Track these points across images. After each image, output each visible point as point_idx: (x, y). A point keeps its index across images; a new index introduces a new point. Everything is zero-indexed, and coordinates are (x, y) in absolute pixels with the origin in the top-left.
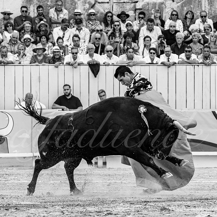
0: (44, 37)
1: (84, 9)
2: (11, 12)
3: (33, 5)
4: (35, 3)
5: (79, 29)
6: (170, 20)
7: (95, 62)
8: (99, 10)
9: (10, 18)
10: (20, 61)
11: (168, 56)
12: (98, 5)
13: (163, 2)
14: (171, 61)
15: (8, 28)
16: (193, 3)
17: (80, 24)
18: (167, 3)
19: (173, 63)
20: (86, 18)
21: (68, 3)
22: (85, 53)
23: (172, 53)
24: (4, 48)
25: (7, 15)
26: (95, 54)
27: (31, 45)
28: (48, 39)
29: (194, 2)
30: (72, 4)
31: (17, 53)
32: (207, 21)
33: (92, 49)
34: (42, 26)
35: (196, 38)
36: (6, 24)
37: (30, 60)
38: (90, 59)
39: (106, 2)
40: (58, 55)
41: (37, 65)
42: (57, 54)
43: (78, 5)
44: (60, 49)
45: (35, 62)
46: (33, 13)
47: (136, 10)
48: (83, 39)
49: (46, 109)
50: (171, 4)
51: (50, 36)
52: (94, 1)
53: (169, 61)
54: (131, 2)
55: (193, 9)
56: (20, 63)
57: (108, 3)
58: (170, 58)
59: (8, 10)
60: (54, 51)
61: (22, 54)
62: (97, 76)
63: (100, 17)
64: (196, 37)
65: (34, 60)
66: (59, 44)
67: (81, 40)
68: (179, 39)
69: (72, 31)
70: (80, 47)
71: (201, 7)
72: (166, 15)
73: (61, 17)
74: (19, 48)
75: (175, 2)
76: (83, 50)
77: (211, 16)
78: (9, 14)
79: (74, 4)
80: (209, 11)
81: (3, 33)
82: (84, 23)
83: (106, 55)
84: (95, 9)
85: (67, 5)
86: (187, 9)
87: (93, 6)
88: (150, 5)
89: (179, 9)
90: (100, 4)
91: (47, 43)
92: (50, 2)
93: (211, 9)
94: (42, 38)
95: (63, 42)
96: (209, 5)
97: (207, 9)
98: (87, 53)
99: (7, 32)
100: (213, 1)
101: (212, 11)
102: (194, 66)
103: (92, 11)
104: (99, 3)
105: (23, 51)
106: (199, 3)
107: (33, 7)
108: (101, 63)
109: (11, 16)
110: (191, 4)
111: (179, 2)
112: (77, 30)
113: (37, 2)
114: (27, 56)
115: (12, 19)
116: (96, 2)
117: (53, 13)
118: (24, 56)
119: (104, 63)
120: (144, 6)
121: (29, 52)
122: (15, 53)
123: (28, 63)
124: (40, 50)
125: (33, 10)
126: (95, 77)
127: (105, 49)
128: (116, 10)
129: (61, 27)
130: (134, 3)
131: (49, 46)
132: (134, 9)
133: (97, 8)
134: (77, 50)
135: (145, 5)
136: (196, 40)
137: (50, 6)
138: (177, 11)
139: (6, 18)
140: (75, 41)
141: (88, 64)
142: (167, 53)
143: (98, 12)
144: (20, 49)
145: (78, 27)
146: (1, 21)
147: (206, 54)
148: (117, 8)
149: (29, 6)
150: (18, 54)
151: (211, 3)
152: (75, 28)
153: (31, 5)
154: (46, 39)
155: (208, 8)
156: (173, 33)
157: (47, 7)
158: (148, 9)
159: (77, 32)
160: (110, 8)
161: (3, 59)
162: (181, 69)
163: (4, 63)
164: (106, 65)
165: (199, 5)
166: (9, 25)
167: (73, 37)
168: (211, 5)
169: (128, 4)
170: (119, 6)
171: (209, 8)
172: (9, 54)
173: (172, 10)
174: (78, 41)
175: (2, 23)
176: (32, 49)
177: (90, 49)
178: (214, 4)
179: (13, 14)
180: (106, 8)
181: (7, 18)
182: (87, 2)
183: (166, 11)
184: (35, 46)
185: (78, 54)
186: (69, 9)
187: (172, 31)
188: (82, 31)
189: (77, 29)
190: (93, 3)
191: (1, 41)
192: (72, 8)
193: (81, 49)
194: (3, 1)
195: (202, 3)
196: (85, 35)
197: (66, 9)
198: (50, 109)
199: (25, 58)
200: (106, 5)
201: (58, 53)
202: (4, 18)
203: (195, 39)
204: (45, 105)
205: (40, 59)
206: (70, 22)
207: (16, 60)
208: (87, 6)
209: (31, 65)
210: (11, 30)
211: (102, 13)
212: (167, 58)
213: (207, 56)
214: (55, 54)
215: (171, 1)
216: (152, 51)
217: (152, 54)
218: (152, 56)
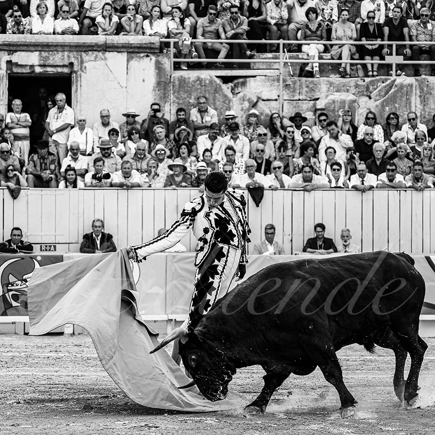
0: (184, 147)
1: (242, 110)
2: (137, 114)
3: (169, 103)
4: (172, 101)
5: (235, 138)
6: (365, 125)
7: (256, 184)
8: (264, 110)
9: (135, 122)
10: (150, 183)
11: (362, 176)
12: (262, 104)
13: (356, 99)
14: (366, 184)
15: (132, 137)
16: (398, 100)
17: (236, 130)
18: (360, 101)
19: (369, 187)
20: (245, 122)
21: (219, 101)
22: (243, 171)
23: (368, 172)
24: (126, 164)
25: (131, 118)
26: (257, 174)
27: (166, 160)
28: (190, 152)
29: (400, 99)
30: (224, 102)
31: (146, 172)
32: (418, 127)
33: (252, 166)
34: (182, 133)
35: (402, 152)
36: (131, 130)
37: (165, 182)
38: (250, 181)
39: (273, 99)
40: (204, 175)
41: (174, 189)
42: (202, 173)
43: (234, 103)
44: (208, 166)
45: (171, 185)
46: (169, 114)
47: (316, 110)
48: (239, 152)
49: (187, 251)
50: (367, 102)
51: (194, 147)
52: (256, 98)
53: (363, 184)
54: (309, 99)
55: (399, 110)
56: (150, 186)
57: (276, 100)
58: (365, 179)
59: (132, 111)
60: (198, 170)
61: (153, 173)
62: (260, 205)
63: (264, 121)
64: (403, 150)
65: (170, 182)
66: (206, 158)
67: (237, 154)
68: (379, 152)
69: (224, 141)
70: (236, 164)
71: (410, 107)
72: (359, 118)
73: (207, 120)
74: (150, 165)
75: (372, 100)
76: (240, 168)
77: (424, 120)
78: (134, 116)
79: (227, 102)
80: (421, 113)
81: (126, 143)
82: (241, 130)
83: (273, 174)
84: (257, 109)
85: (218, 103)
86: (389, 109)
87: (254, 105)
88: (336, 104)
89: (378, 110)
90: (265, 102)
91: (189, 156)
92: (193, 99)
93: (424, 109)
94: (182, 149)
95: (212, 155)
96: (421, 103)
97: (419, 109)
98: (246, 172)
99: (131, 142)
100: (427, 99)
101: (426, 112)
102: (400, 191)
103: (253, 111)
104: (263, 100)
105: (155, 170)
106: (406, 101)
107: (169, 106)
108: (266, 186)
109: (137, 119)
110: (396, 103)
111: (378, 100)
112: (232, 140)
113: (175, 99)
114: (160, 175)
115: (138, 123)
116: (259, 98)
117: (196, 114)
118: (156, 177)
119: (270, 187)
120: (327, 105)
121: (163, 170)
122: (142, 172)
123: (162, 186)
124: (177, 167)
125: (169, 110)
126: (258, 206)
127: (272, 167)
128: (289, 111)
129: (208, 135)
130: (314, 100)
131: (191, 160)
132: (314, 109)
133: (261, 108)
134: (231, 167)
135: (330, 103)
136: (403, 153)
137: (193, 105)
138: (376, 113)
139: (129, 122)
140: (229, 155)
141: (247, 187)
142: (361, 172)
143: (262, 114)
144: (151, 167)
145: (234, 134)
146: (124, 126)
147: (418, 174)
148: (289, 108)
149: (163, 105)
150: (147, 174)
151: (425, 101)
152: (229, 137)
153: (167, 104)
154: (186, 150)
155: (420, 108)
156: (369, 144)
157: (188, 106)
158: (334, 110)
159: (232, 143)
160: (279, 108)
161: (126, 181)
162: (380, 195)
163: (128, 186)
164: (272, 190)
165: (407, 104)
166: (134, 132)
167: (225, 150)
168: (424, 104)
169: (305, 102)
170: (292, 105)
171: (422, 108)
172: (134, 172)
173: (368, 111)
174: (232, 155)
175: (125, 130)
176: (166, 166)
177: (249, 167)
178: (429, 102)
179: (139, 115)
180: (274, 108)
181: (132, 122)
182: (246, 99)
183: (360, 113)
184: (170, 162)
185: (233, 174)
186: (220, 110)
187: (369, 141)
188: (238, 140)
189: (232, 138)
190: (255, 100)
191: (123, 154)
192: (225, 108)
193: (237, 166)
194: (127, 98)
195: (411, 101)
196: (243, 146)
197: (216, 109)
198: (193, 251)
199: (157, 179)
200: (274, 104)
201: (205, 172)
202: (127, 123)
203: (401, 153)
204: (185, 246)
205: (178, 181)
206: (222, 128)
207: (145, 182)
208: (246, 104)
209: (165, 188)
210: (137, 139)
211: (267, 115)
212: (361, 180)
213: (419, 177)
214: (200, 173)
215: (367, 98)
216: (335, 167)
217: (336, 171)
218: (335, 174)
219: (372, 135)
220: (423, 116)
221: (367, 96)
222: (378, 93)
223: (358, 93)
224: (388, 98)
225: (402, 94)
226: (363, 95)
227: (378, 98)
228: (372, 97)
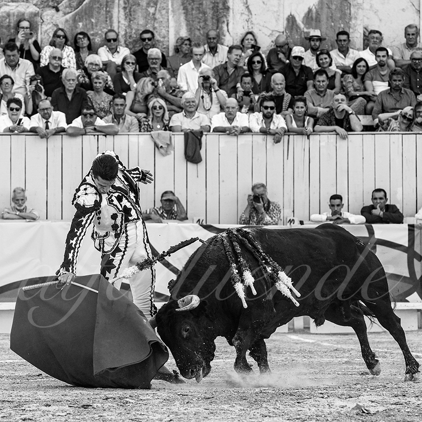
11: (46, 117)
13: (38, 12)
14: (52, 126)
16: (95, 13)
18: (44, 14)
29: (97, 12)
35: (100, 83)
50: (53, 16)
55: (96, 26)
58: (50, 120)
64: (101, 81)
68: (71, 82)
71: (111, 22)
72: (43, 37)
75: (61, 13)
77: (130, 40)
80: (126, 30)
86: (83, 25)
88: (12, 18)
89: (68, 27)
93: (129, 26)
96: (126, 17)
97: (123, 26)
100: (134, 11)
101: (132, 30)
106: (106, 14)
110: (92, 17)
111: (69, 13)
135: (3, 17)
136: (101, 85)
138: (65, 29)
147: (119, 110)
151: (131, 15)
155: (125, 24)
156: (56, 71)
158: (9, 26)
162: (72, 142)
165: (107, 18)
168: (130, 19)
171: (127, 24)
173: (55, 29)
178: (136, 17)
183: (43, 30)
195: (112, 14)
203: (98, 85)
212: (45, 121)
213: (120, 113)
215: (53, 11)
216: (13, 105)
217: (15, 110)
218: (13, 115)
219: (60, 59)
220: (128, 34)
221: (54, 7)
222: (68, 4)
223: (41, 4)
224: (82, 10)
225: (101, 5)
226: (48, 6)
227: (68, 10)
228: (60, 8)
